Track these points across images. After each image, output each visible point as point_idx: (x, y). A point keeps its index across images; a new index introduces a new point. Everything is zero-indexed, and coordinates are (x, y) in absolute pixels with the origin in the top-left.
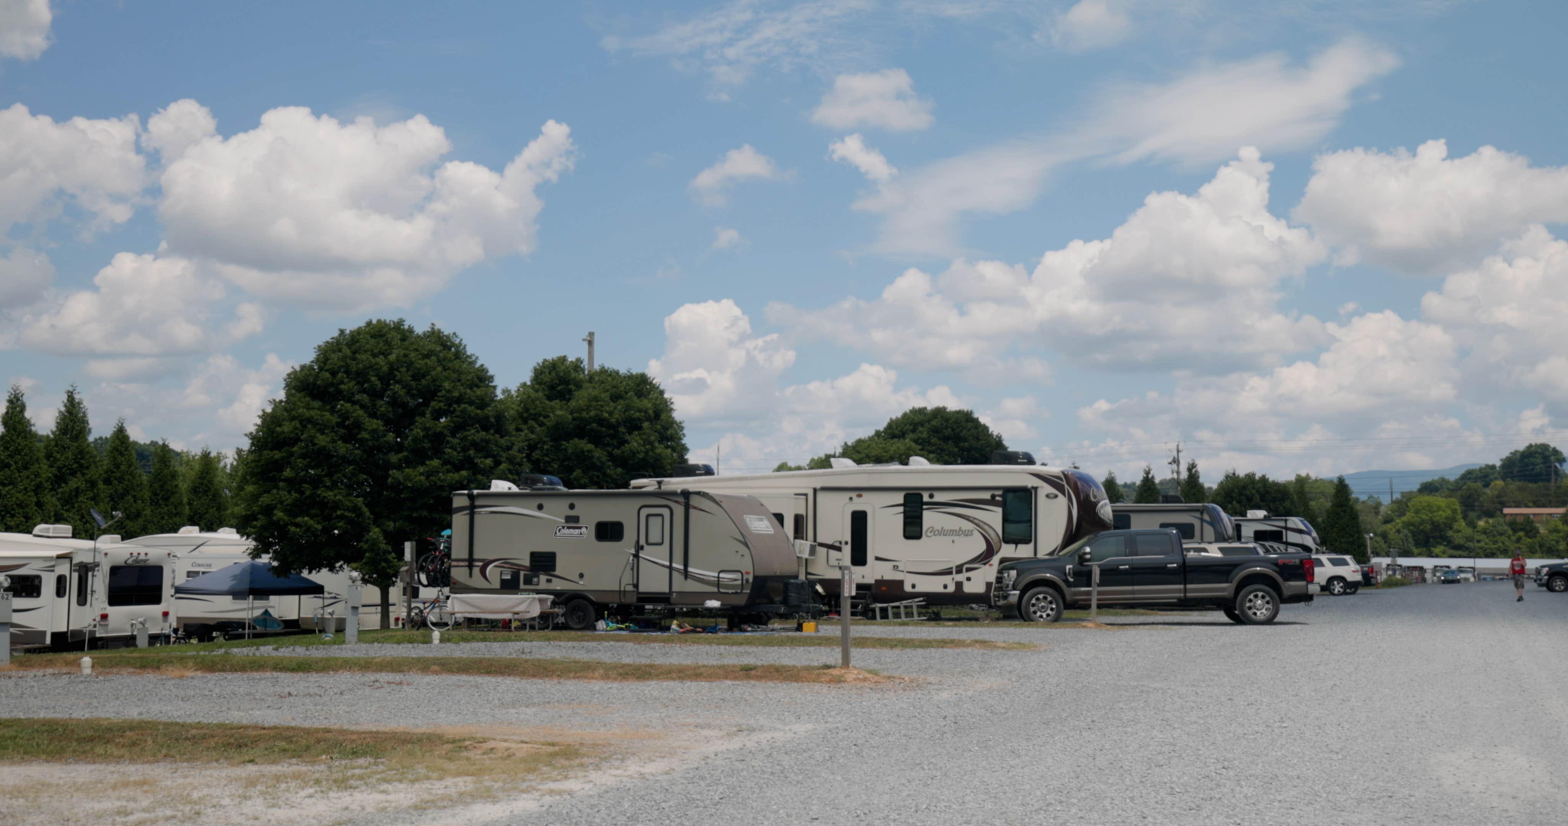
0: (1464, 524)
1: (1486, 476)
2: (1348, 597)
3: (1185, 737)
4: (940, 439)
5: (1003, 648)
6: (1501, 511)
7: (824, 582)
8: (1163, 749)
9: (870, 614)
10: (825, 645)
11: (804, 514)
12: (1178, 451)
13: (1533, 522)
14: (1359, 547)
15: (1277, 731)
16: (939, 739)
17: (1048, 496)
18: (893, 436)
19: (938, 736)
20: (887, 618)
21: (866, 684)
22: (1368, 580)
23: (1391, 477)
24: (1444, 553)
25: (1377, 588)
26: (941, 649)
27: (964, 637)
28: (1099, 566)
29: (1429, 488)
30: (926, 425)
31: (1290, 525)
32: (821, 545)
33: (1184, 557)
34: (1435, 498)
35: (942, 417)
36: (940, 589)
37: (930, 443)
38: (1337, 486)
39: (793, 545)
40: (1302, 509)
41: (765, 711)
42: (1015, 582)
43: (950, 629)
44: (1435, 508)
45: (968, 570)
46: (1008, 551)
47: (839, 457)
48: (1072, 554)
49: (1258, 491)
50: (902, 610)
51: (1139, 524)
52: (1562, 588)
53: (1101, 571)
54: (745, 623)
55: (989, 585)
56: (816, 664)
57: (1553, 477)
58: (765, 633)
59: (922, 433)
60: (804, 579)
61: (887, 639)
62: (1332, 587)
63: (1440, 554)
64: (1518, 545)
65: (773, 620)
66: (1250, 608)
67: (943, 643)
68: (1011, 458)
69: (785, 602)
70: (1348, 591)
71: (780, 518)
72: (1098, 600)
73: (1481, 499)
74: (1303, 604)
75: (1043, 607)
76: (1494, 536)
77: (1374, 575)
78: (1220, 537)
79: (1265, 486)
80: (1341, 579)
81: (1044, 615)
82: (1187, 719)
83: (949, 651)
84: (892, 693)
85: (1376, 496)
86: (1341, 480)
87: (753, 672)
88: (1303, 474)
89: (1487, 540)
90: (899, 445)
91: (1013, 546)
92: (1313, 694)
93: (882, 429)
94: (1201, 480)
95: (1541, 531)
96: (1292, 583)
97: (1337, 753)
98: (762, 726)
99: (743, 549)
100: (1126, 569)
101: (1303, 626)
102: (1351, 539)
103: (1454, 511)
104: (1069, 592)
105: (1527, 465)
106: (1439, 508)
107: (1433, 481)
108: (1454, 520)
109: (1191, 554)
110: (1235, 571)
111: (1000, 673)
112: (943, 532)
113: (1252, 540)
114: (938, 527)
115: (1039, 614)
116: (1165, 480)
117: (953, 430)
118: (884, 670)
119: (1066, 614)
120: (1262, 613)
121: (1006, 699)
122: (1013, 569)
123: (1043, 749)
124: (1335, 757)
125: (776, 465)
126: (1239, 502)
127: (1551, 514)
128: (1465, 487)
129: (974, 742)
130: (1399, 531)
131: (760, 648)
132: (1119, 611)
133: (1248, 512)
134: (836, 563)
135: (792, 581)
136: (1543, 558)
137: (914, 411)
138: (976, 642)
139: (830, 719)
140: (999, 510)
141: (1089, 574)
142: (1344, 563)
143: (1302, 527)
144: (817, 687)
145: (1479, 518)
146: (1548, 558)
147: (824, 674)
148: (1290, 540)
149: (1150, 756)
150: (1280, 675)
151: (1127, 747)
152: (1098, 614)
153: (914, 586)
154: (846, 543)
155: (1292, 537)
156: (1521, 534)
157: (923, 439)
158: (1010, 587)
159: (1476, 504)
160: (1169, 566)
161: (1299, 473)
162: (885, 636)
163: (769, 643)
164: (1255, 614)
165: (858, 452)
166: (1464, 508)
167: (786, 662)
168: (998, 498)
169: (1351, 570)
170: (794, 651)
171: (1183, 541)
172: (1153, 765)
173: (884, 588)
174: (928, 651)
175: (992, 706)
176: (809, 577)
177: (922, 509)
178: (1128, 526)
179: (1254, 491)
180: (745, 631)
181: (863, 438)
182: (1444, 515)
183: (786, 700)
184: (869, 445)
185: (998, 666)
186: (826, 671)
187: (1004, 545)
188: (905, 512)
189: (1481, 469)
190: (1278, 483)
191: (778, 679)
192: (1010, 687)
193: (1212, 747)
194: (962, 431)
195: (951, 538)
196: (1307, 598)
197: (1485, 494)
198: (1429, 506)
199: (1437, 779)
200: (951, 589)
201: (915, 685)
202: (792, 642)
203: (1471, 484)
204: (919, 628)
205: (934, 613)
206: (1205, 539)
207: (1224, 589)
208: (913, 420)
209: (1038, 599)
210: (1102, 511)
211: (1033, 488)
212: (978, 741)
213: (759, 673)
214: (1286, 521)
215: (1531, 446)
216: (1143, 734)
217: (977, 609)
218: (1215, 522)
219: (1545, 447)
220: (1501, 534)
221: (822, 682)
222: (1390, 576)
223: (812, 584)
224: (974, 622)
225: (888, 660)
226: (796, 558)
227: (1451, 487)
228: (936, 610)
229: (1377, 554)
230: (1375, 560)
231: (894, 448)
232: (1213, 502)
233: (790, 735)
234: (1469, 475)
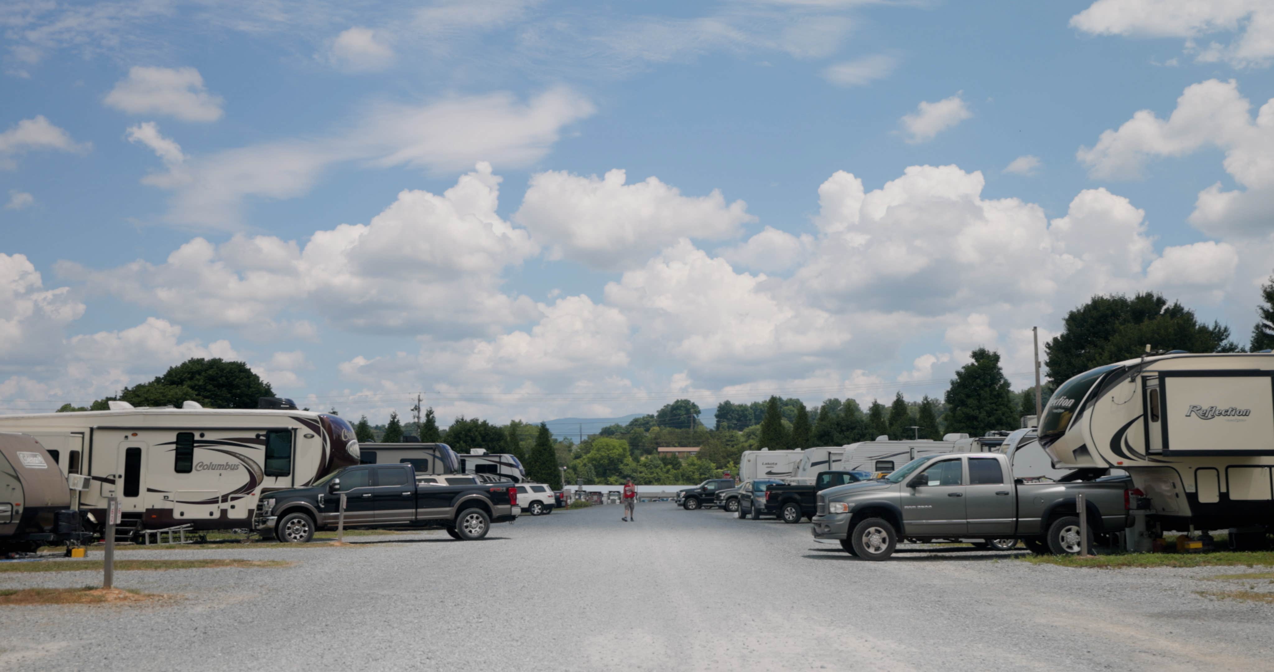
0: (631, 459)
1: (647, 423)
2: (544, 516)
3: (401, 635)
4: (215, 386)
5: (259, 566)
6: (657, 449)
7: (95, 512)
8: (381, 646)
9: (140, 539)
10: (91, 569)
11: (80, 451)
12: (419, 400)
13: (677, 458)
14: (555, 477)
15: (474, 626)
16: (187, 648)
17: (305, 436)
18: (173, 383)
19: (187, 645)
20: (156, 542)
21: (126, 602)
22: (559, 503)
23: (581, 423)
24: (616, 481)
25: (567, 509)
26: (202, 569)
27: (225, 557)
28: (346, 494)
29: (607, 432)
30: (203, 374)
31: (503, 460)
32: (95, 478)
33: (416, 486)
34: (611, 439)
35: (218, 368)
36: (207, 516)
37: (205, 390)
38: (540, 429)
39: (67, 479)
40: (513, 447)
41: (21, 632)
42: (273, 509)
43: (214, 550)
44: (611, 447)
45: (233, 499)
46: (269, 482)
47: (120, 400)
48: (324, 485)
49: (480, 433)
50: (170, 535)
51: (385, 459)
52: (694, 506)
53: (348, 499)
54: (12, 551)
55: (251, 512)
56: (79, 586)
57: (692, 424)
58: (32, 560)
59: (198, 380)
60: (77, 509)
61: (152, 561)
62: (533, 509)
63: (614, 482)
64: (667, 475)
65: (41, 548)
66: (467, 527)
67: (204, 563)
68: (275, 404)
69: (55, 530)
70: (545, 512)
71: (55, 454)
72: (345, 523)
73: (644, 440)
74: (507, 523)
75: (297, 530)
76: (651, 468)
77: (565, 499)
78: (448, 470)
79: (485, 429)
80: (539, 502)
81: (298, 537)
82: (404, 619)
83: (209, 570)
84: (150, 610)
85: (569, 438)
86: (543, 426)
87: (13, 597)
88: (517, 420)
89: (646, 472)
90: (176, 391)
91: (274, 478)
92: (506, 594)
93: (161, 376)
94: (437, 424)
95: (683, 465)
96: (500, 507)
97: (517, 641)
98: (14, 647)
99: (15, 483)
100: (369, 497)
101: (507, 540)
102: (549, 471)
103: (624, 449)
104: (319, 516)
105: (675, 415)
106: (614, 447)
107: (611, 426)
108: (624, 456)
109: (422, 484)
110: (457, 497)
111: (253, 588)
112: (211, 467)
113: (474, 472)
114: (207, 462)
115: (293, 535)
116: (409, 423)
117: (227, 379)
118: (145, 589)
119: (317, 535)
120: (476, 531)
121: (254, 610)
122: (272, 497)
123: (279, 651)
124: (515, 644)
125: (60, 405)
126: (465, 442)
127: (690, 452)
128: (633, 431)
129: (219, 649)
130: (585, 465)
131: (25, 573)
132: (363, 531)
133: (472, 449)
134: (109, 495)
135: (63, 511)
136: (684, 484)
137: (193, 362)
138: (235, 561)
139: (85, 637)
140: (263, 448)
141: (338, 501)
142: (542, 490)
143: (512, 462)
144: (77, 607)
145: (642, 455)
146: (688, 484)
147: (86, 595)
148: (502, 472)
149: (369, 652)
150: (484, 581)
151: (352, 645)
152: (344, 534)
153: (182, 514)
154: (120, 476)
155: (505, 470)
156: (670, 467)
157: (200, 386)
158: (269, 513)
159: (640, 444)
160: (404, 494)
161: (513, 419)
162: (151, 559)
163: (35, 568)
164: (471, 531)
165: (138, 396)
166: (631, 447)
167: (49, 585)
168: (262, 438)
169: (547, 496)
170: (60, 575)
171: (416, 473)
172: (371, 659)
173: (154, 516)
174: (190, 570)
175: (241, 616)
176: (82, 507)
177: (194, 447)
178: (374, 461)
179: (477, 433)
180: (13, 558)
181: (143, 383)
182: (617, 452)
183: (44, 621)
184: (148, 390)
185: (252, 581)
186: (87, 592)
187: (265, 478)
188: (177, 449)
189: (644, 418)
190: (495, 427)
191: (38, 602)
192: (259, 599)
193: (421, 642)
194: (235, 380)
195: (219, 472)
196: (511, 518)
197: (646, 437)
198: (607, 445)
199: (587, 657)
200: (217, 515)
201: (172, 601)
202: (59, 567)
203: (638, 429)
204: (184, 551)
205: (200, 537)
206: (436, 472)
207: (447, 512)
208: (191, 369)
209: (293, 523)
210: (351, 449)
211: (293, 429)
212: (223, 648)
213: (19, 598)
214: (500, 457)
215: (677, 401)
216: (367, 634)
217: (241, 533)
218: (445, 458)
219: (687, 402)
220: (656, 467)
221: (82, 602)
222: (577, 499)
223: (83, 513)
224: (235, 544)
225: (151, 580)
226: (69, 491)
227: (623, 431)
228: (202, 534)
229: (568, 483)
230: (566, 488)
231: (172, 392)
232: (445, 442)
233: (41, 653)
234: (636, 423)
